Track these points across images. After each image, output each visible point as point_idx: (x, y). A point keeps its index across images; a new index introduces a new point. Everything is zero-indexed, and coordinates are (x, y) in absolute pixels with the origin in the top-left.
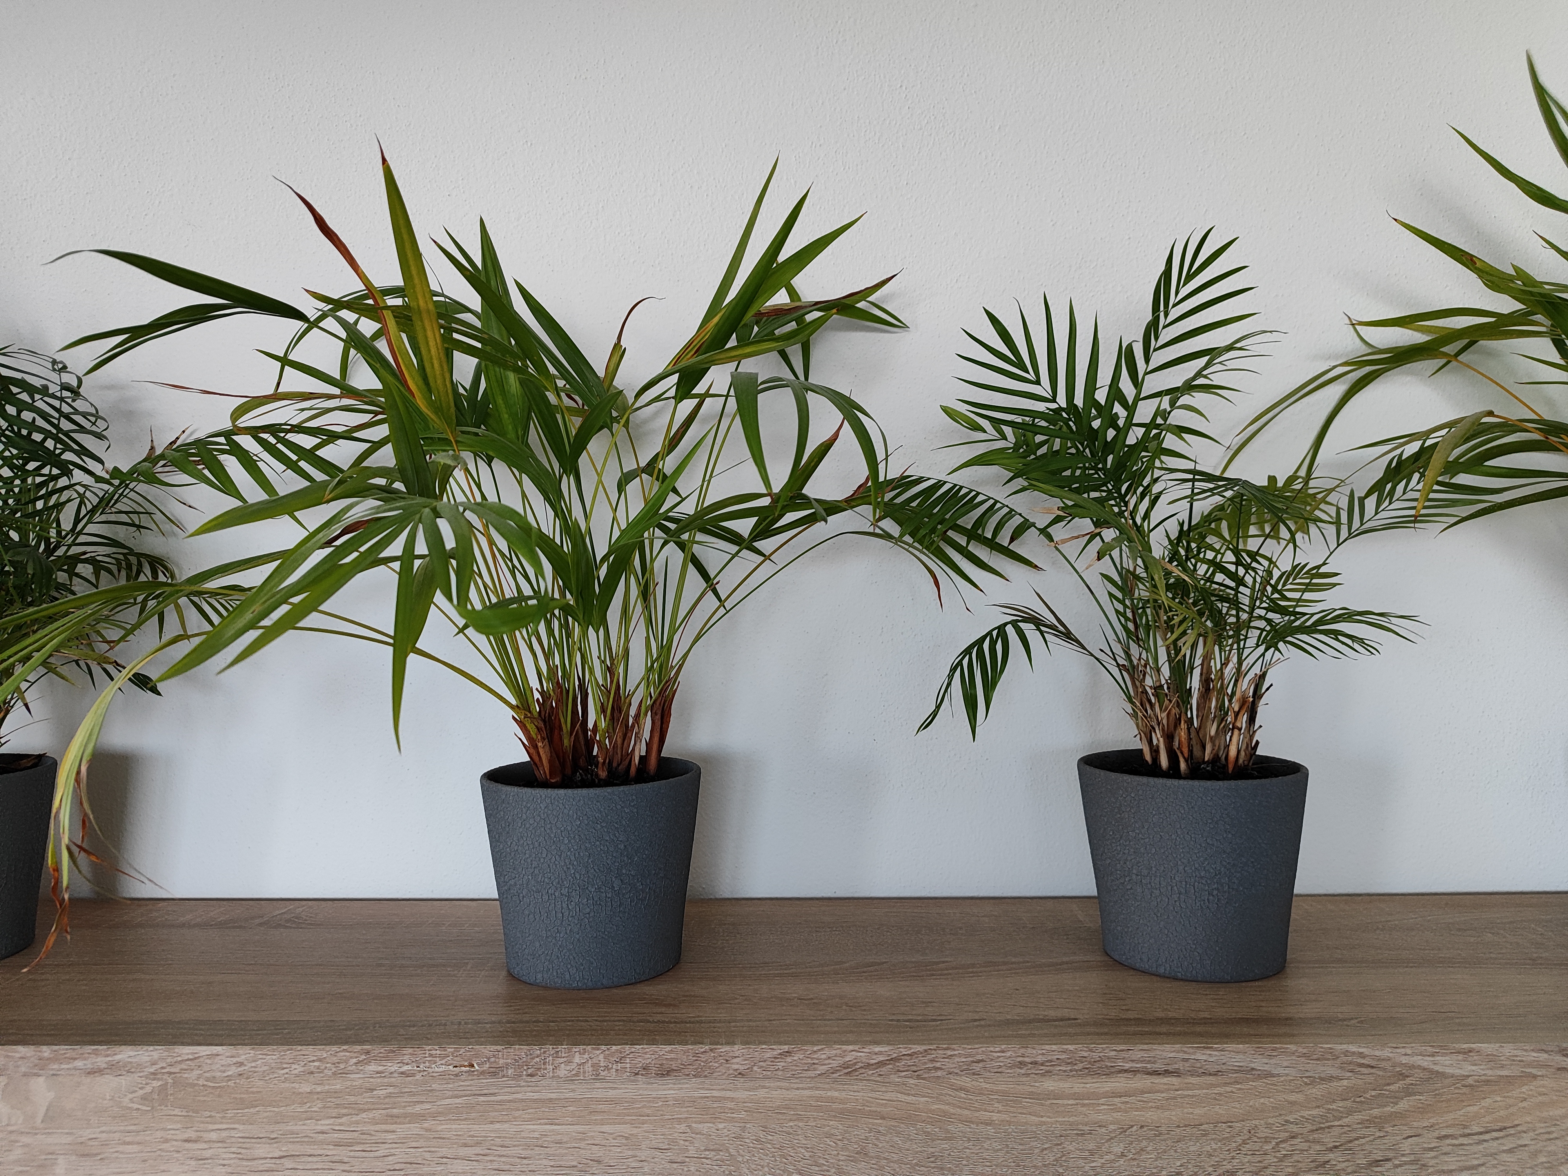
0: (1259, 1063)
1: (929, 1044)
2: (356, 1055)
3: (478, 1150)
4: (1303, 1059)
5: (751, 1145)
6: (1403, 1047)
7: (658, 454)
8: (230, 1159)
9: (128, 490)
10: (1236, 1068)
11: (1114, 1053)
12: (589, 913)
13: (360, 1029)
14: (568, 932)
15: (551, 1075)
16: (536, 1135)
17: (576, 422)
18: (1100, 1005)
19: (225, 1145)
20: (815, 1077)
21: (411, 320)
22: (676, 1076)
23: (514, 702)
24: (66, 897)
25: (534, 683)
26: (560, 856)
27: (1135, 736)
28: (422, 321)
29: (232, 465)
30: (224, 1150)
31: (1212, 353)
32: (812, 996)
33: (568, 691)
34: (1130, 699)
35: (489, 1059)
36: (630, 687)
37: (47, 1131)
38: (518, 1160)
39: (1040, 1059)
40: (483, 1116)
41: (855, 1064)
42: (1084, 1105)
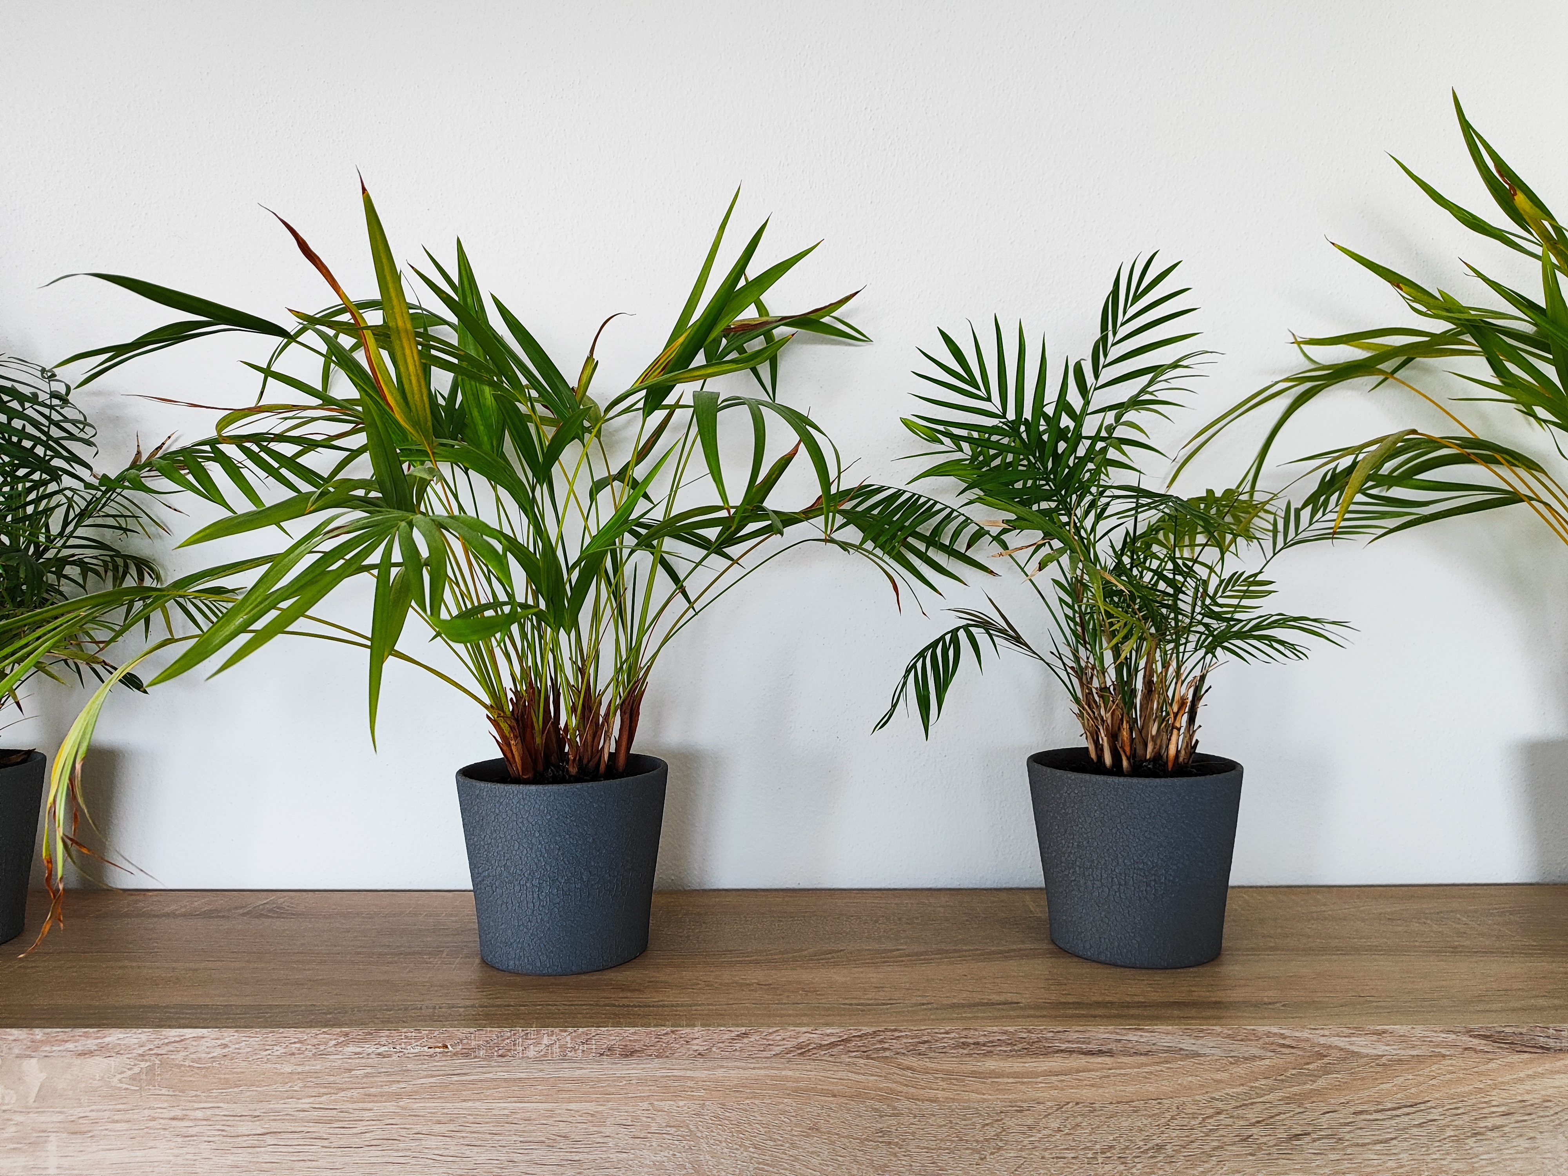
0: (1187, 1044)
1: (877, 1026)
2: (335, 1037)
3: (451, 1127)
4: (1227, 1040)
5: (710, 1122)
6: (1322, 1029)
7: (628, 463)
8: (214, 1136)
9: (115, 495)
10: (1165, 1049)
11: (1051, 1034)
12: (559, 904)
13: (339, 1013)
14: (539, 921)
15: (521, 1055)
16: (506, 1112)
17: (549, 432)
18: (1042, 990)
19: (210, 1123)
20: (771, 1057)
21: (390, 338)
22: (639, 1057)
23: (488, 702)
24: (61, 887)
25: (508, 683)
26: (531, 849)
27: (1081, 736)
28: (400, 340)
29: (215, 471)
30: (209, 1128)
31: (1156, 370)
32: (771, 982)
33: (540, 692)
34: (1077, 700)
35: (461, 1040)
36: (600, 687)
37: (39, 1110)
38: (489, 1136)
39: (982, 1040)
40: (456, 1094)
41: (808, 1045)
42: (1023, 1083)
